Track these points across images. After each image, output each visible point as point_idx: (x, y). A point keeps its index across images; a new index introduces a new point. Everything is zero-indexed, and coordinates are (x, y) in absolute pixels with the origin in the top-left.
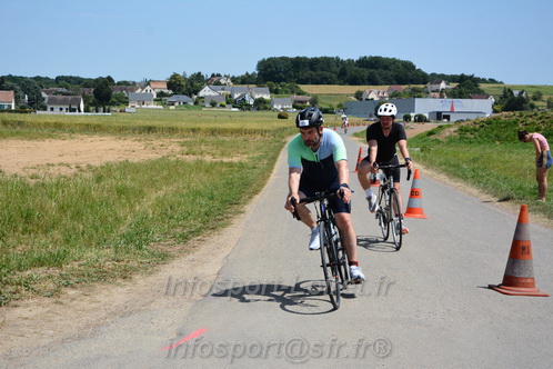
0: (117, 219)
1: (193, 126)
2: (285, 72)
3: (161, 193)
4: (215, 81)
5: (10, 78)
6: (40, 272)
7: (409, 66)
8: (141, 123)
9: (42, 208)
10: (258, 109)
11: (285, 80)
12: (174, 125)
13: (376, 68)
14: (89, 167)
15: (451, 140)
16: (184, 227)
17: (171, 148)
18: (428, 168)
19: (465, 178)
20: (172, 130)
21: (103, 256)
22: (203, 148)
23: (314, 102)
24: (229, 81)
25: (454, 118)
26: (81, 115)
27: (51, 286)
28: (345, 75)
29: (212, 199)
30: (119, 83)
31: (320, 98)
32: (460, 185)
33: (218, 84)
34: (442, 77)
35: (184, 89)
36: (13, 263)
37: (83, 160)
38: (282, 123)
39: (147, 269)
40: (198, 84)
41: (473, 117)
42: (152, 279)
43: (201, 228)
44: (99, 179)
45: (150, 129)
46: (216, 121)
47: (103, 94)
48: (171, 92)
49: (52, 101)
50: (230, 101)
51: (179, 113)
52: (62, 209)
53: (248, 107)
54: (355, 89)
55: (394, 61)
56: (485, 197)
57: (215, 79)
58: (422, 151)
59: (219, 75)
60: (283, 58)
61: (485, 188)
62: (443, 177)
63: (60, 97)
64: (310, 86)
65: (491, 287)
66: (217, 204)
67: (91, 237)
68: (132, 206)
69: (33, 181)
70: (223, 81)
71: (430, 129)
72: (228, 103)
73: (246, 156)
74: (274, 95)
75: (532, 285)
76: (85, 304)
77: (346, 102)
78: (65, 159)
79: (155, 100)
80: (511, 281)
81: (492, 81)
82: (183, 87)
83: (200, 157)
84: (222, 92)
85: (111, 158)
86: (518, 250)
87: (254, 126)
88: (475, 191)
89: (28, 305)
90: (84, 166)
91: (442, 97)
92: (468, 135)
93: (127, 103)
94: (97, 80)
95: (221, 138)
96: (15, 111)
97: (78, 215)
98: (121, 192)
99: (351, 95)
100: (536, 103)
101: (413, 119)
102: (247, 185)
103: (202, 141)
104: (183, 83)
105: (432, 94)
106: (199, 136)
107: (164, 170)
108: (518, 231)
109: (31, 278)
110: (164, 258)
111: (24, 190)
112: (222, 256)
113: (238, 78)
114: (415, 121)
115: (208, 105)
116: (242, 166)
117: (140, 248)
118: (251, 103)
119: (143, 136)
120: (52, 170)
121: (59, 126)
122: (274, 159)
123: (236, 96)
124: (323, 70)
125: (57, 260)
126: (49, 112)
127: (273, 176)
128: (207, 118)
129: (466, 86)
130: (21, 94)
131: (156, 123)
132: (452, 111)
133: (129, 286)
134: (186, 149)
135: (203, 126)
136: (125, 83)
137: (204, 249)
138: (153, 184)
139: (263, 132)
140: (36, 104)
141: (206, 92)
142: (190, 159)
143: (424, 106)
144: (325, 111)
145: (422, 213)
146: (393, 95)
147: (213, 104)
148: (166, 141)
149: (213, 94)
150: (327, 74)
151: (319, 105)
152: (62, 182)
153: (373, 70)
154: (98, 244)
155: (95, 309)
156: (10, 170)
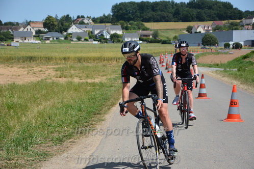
0: (8, 128)
1: (64, 55)
2: (133, 13)
3: (41, 107)
4: (80, 21)
7: (228, 6)
8: (24, 54)
10: (113, 42)
11: (133, 19)
12: (49, 55)
13: (202, 8)
16: (60, 132)
17: (48, 73)
20: (48, 59)
22: (72, 72)
23: (155, 35)
24: (91, 21)
28: (179, 14)
29: (80, 110)
30: (6, 24)
31: (159, 32)
33: (82, 23)
34: (253, 14)
35: (57, 28)
40: (67, 24)
43: (73, 133)
45: (31, 59)
46: (81, 52)
48: (46, 30)
50: (92, 36)
51: (53, 46)
53: (106, 40)
54: (186, 25)
57: (80, 20)
58: (239, 71)
59: (83, 17)
64: (152, 23)
66: (84, 114)
68: (19, 118)
70: (86, 21)
71: (245, 54)
72: (90, 37)
73: (105, 78)
74: (125, 31)
77: (180, 35)
79: (34, 36)
82: (56, 26)
83: (70, 79)
84: (85, 29)
85: (1, 81)
93: (12, 39)
95: (85, 64)
98: (10, 107)
99: (184, 29)
101: (231, 46)
102: (106, 99)
103: (71, 67)
104: (56, 23)
105: (246, 27)
106: (69, 63)
107: (44, 89)
110: (45, 156)
113: (97, 19)
114: (233, 48)
115: (75, 39)
116: (102, 85)
117: (27, 149)
118: (108, 37)
119: (25, 64)
123: (96, 32)
124: (161, 11)
128: (74, 49)
131: (35, 54)
134: (59, 73)
135: (72, 55)
136: (11, 24)
137: (75, 149)
138: (35, 100)
139: (117, 59)
141: (73, 29)
142: (63, 81)
143: (239, 36)
144: (164, 42)
145: (239, 118)
146: (216, 29)
147: (79, 39)
148: (44, 67)
149: (78, 31)
150: (165, 14)
151: (160, 38)
153: (200, 10)
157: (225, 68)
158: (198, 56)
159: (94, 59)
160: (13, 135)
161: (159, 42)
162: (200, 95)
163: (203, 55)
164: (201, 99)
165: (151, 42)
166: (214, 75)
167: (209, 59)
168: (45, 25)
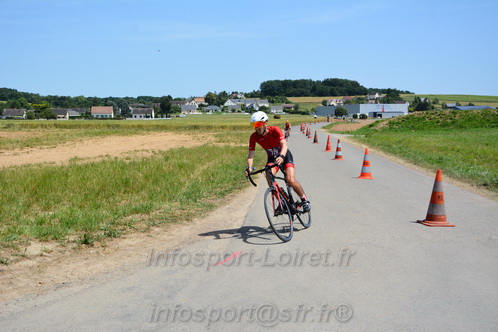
0: (180, 184)
1: (222, 124)
2: (278, 90)
3: (205, 167)
4: (234, 96)
5: (111, 98)
6: (137, 217)
7: (355, 84)
8: (189, 123)
9: (134, 178)
11: (277, 94)
12: (210, 124)
14: (160, 151)
15: (384, 130)
16: (222, 188)
17: (209, 139)
18: (371, 147)
19: (394, 153)
20: (209, 128)
21: (174, 207)
22: (229, 138)
23: (296, 107)
24: (243, 96)
25: (384, 116)
26: (153, 120)
27: (144, 226)
28: (316, 90)
30: (175, 100)
31: (300, 106)
32: (392, 157)
33: (236, 98)
34: (377, 91)
36: (120, 212)
37: (156, 147)
38: (277, 121)
39: (202, 214)
40: (224, 99)
41: (397, 115)
42: (204, 220)
43: (232, 188)
44: (167, 159)
45: (195, 127)
46: (236, 121)
47: (166, 106)
48: (207, 104)
49: (135, 112)
50: (244, 108)
51: (212, 116)
52: (146, 178)
54: (322, 99)
55: (346, 81)
56: (408, 165)
58: (366, 137)
59: (236, 93)
60: (276, 81)
61: (408, 159)
62: (381, 153)
63: (140, 109)
64: (294, 98)
65: (418, 222)
66: (241, 173)
67: (165, 195)
68: (188, 176)
69: (128, 161)
70: (239, 96)
71: (370, 123)
72: (242, 110)
74: (271, 104)
75: (444, 220)
76: (165, 237)
77: (317, 107)
78: (145, 147)
79: (198, 109)
80: (431, 218)
81: (408, 92)
82: (215, 101)
83: (227, 144)
84: (239, 103)
85: (173, 146)
86: (436, 198)
88: (402, 161)
89: (131, 238)
90: (157, 151)
91: (376, 103)
92: (395, 126)
93: (180, 112)
94: (162, 98)
95: (239, 132)
96: (114, 119)
97: (156, 181)
98: (181, 167)
99: (320, 103)
100: (435, 106)
101: (359, 117)
103: (228, 134)
104: (215, 98)
105: (370, 101)
106: (225, 131)
107: (206, 152)
108: (436, 186)
109: (132, 221)
110: (211, 207)
111: (124, 167)
112: (247, 206)
113: (248, 94)
115: (230, 111)
117: (196, 201)
119: (191, 131)
120: (138, 154)
121: (140, 127)
123: (248, 105)
124: (301, 88)
125: (146, 210)
126: (133, 119)
128: (229, 119)
129: (392, 96)
130: (117, 108)
131: (199, 123)
132: (383, 112)
133: (191, 225)
134: (218, 139)
135: (228, 124)
136: (179, 99)
137: (235, 201)
138: (200, 161)
140: (126, 114)
141: (229, 103)
142: (222, 145)
143: (366, 109)
144: (304, 113)
145: (370, 176)
146: (346, 102)
147: (233, 111)
148: (206, 134)
149: (233, 104)
150: (304, 90)
151: (300, 110)
152: (145, 161)
153: (333, 87)
154: (170, 199)
155: (172, 240)
156: (113, 155)
157: (355, 134)
158: (332, 125)
159: (247, 127)
161: (299, 113)
162: (337, 157)
163: (337, 123)
164: (336, 161)
165: (292, 113)
166: (347, 140)
167: (342, 127)
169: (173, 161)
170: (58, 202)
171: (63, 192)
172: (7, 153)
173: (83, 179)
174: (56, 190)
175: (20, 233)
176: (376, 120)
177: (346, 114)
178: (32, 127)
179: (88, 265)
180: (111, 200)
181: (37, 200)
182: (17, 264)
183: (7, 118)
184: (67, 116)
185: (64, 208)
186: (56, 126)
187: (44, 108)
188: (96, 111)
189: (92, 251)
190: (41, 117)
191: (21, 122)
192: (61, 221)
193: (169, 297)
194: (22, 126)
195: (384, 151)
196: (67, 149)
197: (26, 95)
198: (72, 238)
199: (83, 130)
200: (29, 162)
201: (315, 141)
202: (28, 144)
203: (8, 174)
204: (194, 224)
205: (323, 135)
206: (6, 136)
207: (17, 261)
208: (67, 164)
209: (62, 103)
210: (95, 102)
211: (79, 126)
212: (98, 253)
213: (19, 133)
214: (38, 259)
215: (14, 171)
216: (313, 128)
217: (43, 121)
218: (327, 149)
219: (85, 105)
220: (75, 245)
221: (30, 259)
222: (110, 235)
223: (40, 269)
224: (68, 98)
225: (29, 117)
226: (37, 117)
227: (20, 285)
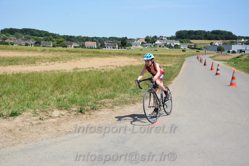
0: (130, 84)
2: (185, 35)
4: (161, 38)
5: (96, 38)
6: (107, 100)
7: (230, 33)
8: (136, 52)
9: (106, 80)
10: (175, 48)
11: (185, 38)
15: (245, 60)
18: (237, 69)
21: (126, 96)
23: (195, 46)
24: (166, 38)
25: (246, 52)
26: (117, 50)
27: (111, 105)
28: (207, 36)
30: (129, 39)
31: (197, 45)
33: (162, 39)
34: (243, 37)
36: (99, 97)
37: (118, 64)
38: (184, 53)
39: (140, 101)
40: (155, 40)
42: (142, 104)
44: (123, 71)
45: (139, 55)
46: (161, 52)
47: (124, 43)
48: (146, 42)
49: (107, 45)
50: (166, 45)
51: (149, 49)
52: (113, 80)
53: (172, 47)
54: (210, 41)
55: (225, 32)
58: (235, 63)
60: (185, 31)
62: (243, 73)
63: (110, 44)
64: (194, 40)
67: (122, 90)
69: (103, 71)
70: (164, 39)
71: (238, 56)
73: (172, 64)
74: (181, 43)
76: (121, 112)
77: (207, 46)
78: (112, 64)
79: (141, 45)
82: (150, 41)
84: (163, 42)
85: (127, 64)
87: (174, 54)
89: (104, 111)
90: (118, 66)
91: (242, 44)
93: (131, 46)
94: (122, 38)
95: (163, 58)
96: (97, 48)
97: (117, 82)
98: (131, 75)
99: (209, 43)
101: (231, 52)
102: (172, 74)
103: (157, 59)
104: (150, 39)
105: (239, 43)
109: (104, 102)
111: (101, 74)
113: (169, 37)
115: (158, 47)
116: (170, 67)
117: (138, 94)
118: (173, 46)
119: (137, 57)
120: (108, 68)
121: (110, 53)
122: (182, 65)
123: (168, 44)
125: (112, 97)
126: (106, 49)
127: (181, 71)
130: (98, 43)
131: (141, 52)
132: (246, 49)
133: (135, 106)
135: (157, 53)
136: (131, 39)
139: (177, 56)
140: (103, 46)
141: (158, 42)
143: (235, 48)
144: (199, 49)
145: (236, 85)
146: (224, 44)
147: (160, 46)
149: (160, 43)
150: (200, 36)
151: (197, 47)
152: (112, 72)
153: (217, 35)
154: (124, 92)
155: (124, 113)
156: (96, 67)
157: (228, 62)
158: (215, 56)
159: (167, 56)
160: (132, 87)
161: (196, 49)
162: (217, 74)
163: (218, 55)
164: (217, 76)
165: (193, 49)
166: (223, 65)
167: (221, 57)
168: (146, 40)
169: (127, 72)
170: (68, 90)
171: (70, 85)
172: (43, 64)
173: (80, 79)
174: (66, 84)
175: (49, 105)
176: (241, 54)
177: (223, 50)
178: (55, 51)
179: (82, 123)
180: (94, 91)
181: (57, 89)
182: (47, 120)
183: (43, 46)
184: (73, 46)
185: (70, 94)
186: (67, 51)
187: (61, 42)
188: (88, 44)
189: (84, 116)
190: (60, 46)
191: (50, 48)
192: (68, 100)
193: (122, 142)
194: (50, 50)
195: (245, 72)
196: (72, 63)
197: (53, 35)
198: (74, 109)
199: (80, 54)
200: (53, 69)
201: (205, 65)
202: (53, 60)
203: (43, 75)
204: (137, 106)
205: (209, 62)
206: (43, 55)
207: (47, 119)
208: (72, 71)
209: (70, 39)
210: (87, 39)
211: (79, 52)
212: (87, 117)
213: (49, 54)
214: (58, 118)
215: (46, 73)
216: (204, 58)
217: (60, 48)
218: (212, 69)
219: (81, 41)
220: (76, 113)
221: (53, 118)
222: (93, 109)
223: (58, 124)
224: (74, 37)
225: (54, 46)
226: (58, 46)
227: (49, 131)
